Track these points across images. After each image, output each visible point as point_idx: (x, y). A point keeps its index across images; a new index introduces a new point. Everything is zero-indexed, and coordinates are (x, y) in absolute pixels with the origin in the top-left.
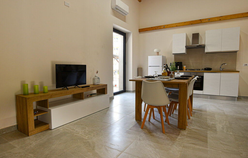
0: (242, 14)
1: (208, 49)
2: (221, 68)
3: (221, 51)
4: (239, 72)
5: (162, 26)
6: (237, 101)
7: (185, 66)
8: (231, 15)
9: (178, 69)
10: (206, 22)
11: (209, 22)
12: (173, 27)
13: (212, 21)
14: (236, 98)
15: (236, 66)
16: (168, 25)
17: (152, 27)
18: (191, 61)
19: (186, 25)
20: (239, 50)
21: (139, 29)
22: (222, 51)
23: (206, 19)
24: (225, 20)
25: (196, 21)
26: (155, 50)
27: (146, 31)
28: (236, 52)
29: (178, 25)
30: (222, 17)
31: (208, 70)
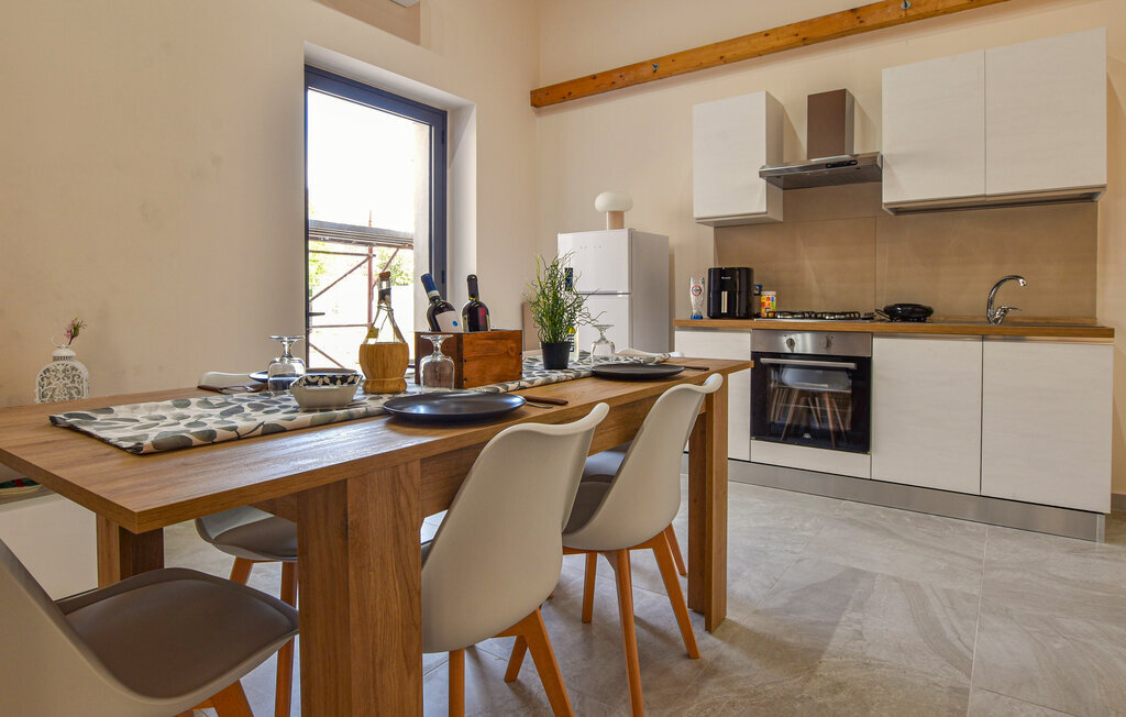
1: (899, 188)
2: (990, 302)
3: (981, 192)
4: (1108, 333)
5: (642, 64)
6: (1109, 538)
7: (771, 294)
9: (724, 309)
10: (886, 19)
11: (909, 19)
12: (701, 66)
13: (921, 10)
14: (1100, 520)
15: (1094, 292)
16: (673, 58)
17: (594, 77)
18: (807, 264)
19: (774, 50)
20: (1103, 182)
21: (532, 92)
22: (989, 192)
23: (885, 5)
25: (826, 18)
26: (601, 202)
27: (564, 98)
28: (1088, 197)
29: (728, 55)
31: (910, 316)
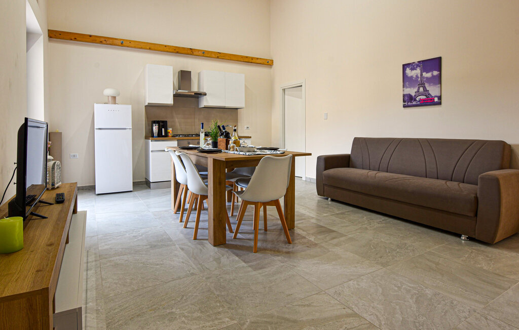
0: (242, 57)
3: (224, 105)
5: (117, 39)
7: (171, 129)
8: (231, 55)
9: (163, 134)
10: (199, 55)
11: (203, 56)
12: (141, 48)
13: (207, 55)
16: (130, 42)
17: (90, 36)
18: (177, 120)
19: (167, 52)
21: (48, 30)
22: (226, 106)
23: (199, 50)
24: (223, 59)
25: (184, 48)
26: (107, 91)
27: (71, 39)
29: (152, 48)
30: (220, 53)
